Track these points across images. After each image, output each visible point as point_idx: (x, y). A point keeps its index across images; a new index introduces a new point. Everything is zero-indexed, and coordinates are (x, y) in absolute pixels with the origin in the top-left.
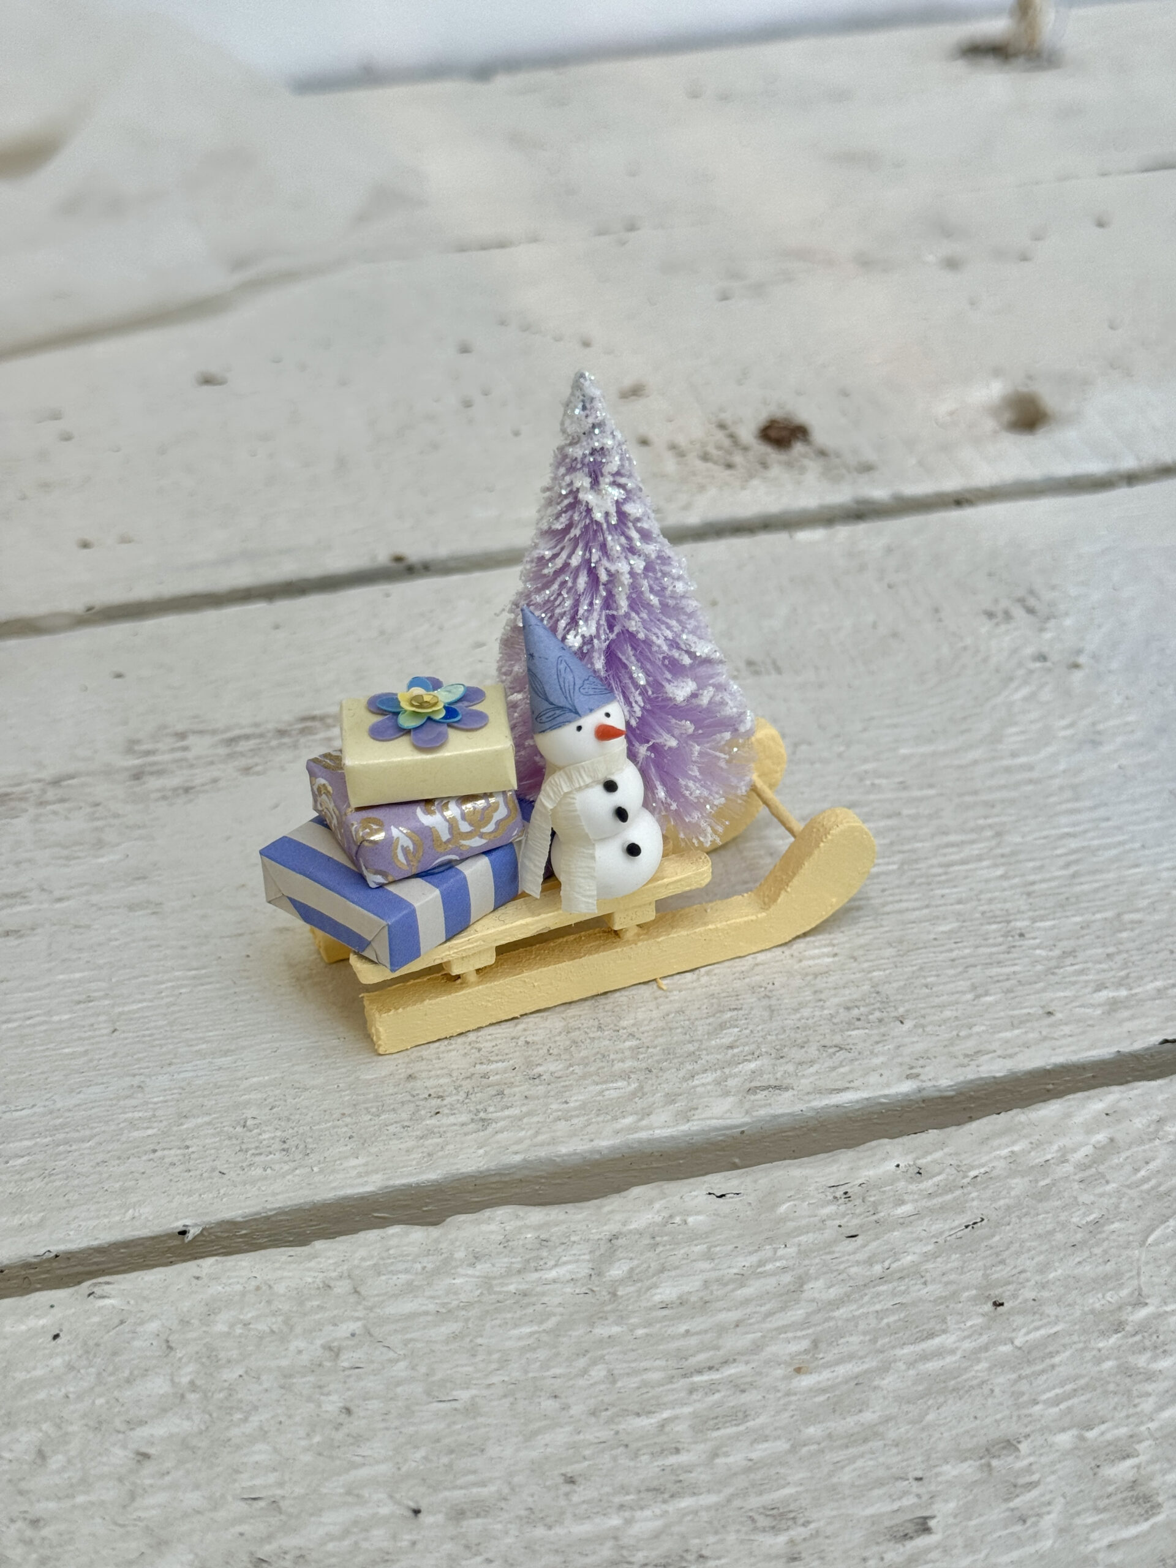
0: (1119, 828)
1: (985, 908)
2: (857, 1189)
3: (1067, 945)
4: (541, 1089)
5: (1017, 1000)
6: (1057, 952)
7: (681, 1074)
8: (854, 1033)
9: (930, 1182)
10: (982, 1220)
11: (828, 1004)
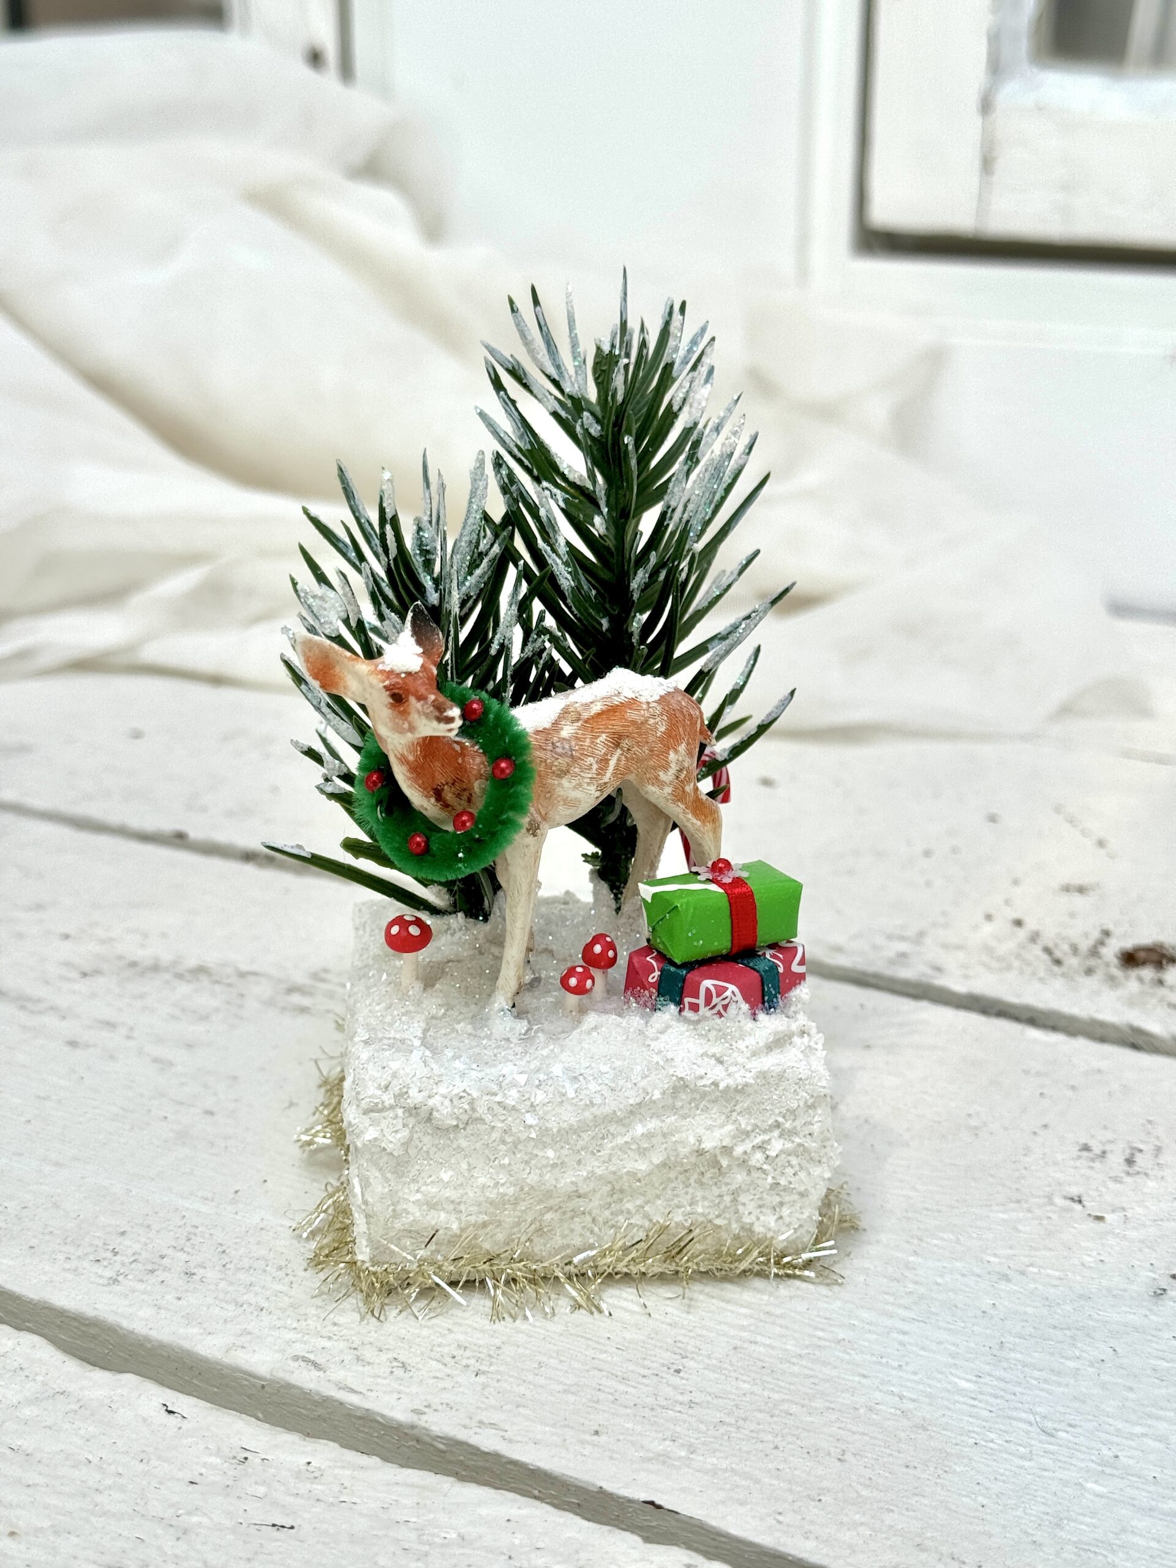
0: (902, 1344)
1: (685, 1340)
2: (258, 1461)
3: (698, 1397)
4: (180, 1282)
5: (589, 1409)
6: (686, 1398)
7: (278, 1324)
8: (434, 1363)
9: (308, 1486)
10: (292, 1528)
11: (452, 1336)
